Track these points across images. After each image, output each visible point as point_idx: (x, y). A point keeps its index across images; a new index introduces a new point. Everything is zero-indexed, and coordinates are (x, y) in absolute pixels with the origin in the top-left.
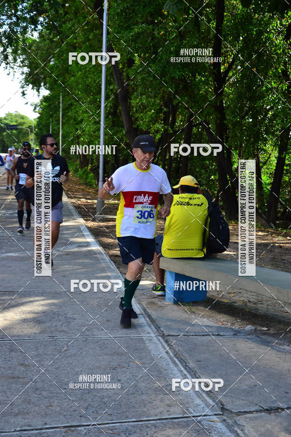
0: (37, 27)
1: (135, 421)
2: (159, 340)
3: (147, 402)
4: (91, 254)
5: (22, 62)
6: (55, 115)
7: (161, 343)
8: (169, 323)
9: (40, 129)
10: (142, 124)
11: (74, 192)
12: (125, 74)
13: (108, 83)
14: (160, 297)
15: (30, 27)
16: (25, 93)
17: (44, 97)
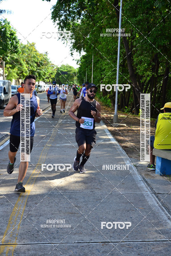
0: (80, 17)
1: (141, 241)
2: (153, 196)
3: (148, 231)
4: (111, 145)
5: (71, 36)
6: (89, 66)
7: (154, 197)
8: (158, 187)
9: (80, 74)
10: (139, 72)
12: (130, 43)
13: (121, 48)
14: (152, 171)
15: (77, 17)
16: (73, 53)
17: (83, 56)
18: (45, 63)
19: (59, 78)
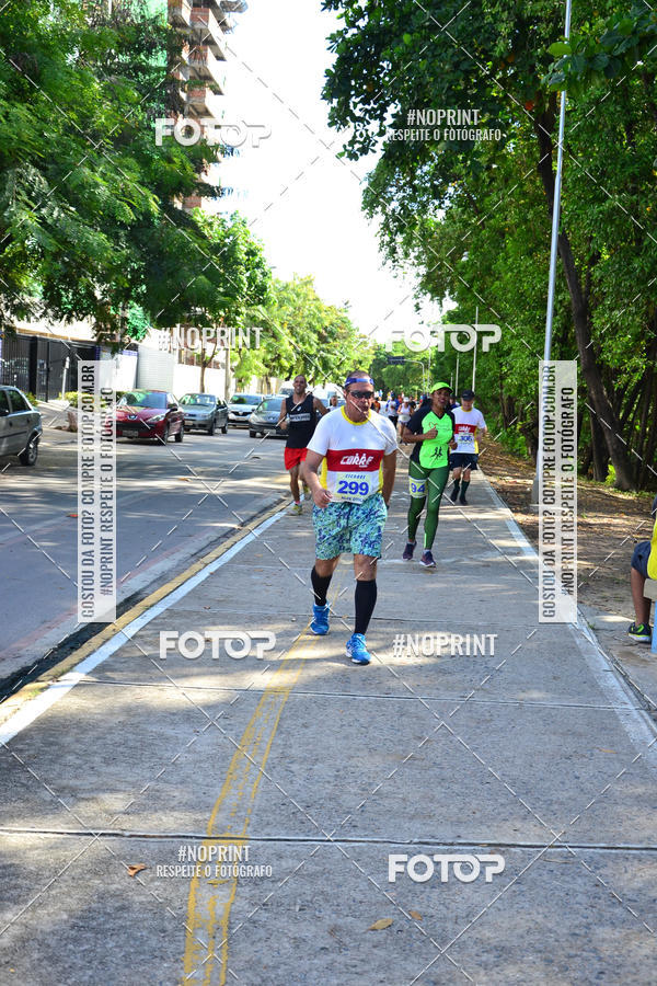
0: (443, 203)
1: (604, 848)
2: (642, 716)
3: (625, 818)
4: (526, 566)
5: (417, 258)
7: (646, 721)
9: (441, 364)
10: (610, 358)
11: (493, 465)
12: (583, 276)
13: (558, 291)
15: (433, 203)
16: (421, 306)
17: (449, 312)
18: (343, 331)
19: (381, 373)
